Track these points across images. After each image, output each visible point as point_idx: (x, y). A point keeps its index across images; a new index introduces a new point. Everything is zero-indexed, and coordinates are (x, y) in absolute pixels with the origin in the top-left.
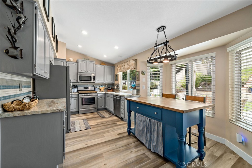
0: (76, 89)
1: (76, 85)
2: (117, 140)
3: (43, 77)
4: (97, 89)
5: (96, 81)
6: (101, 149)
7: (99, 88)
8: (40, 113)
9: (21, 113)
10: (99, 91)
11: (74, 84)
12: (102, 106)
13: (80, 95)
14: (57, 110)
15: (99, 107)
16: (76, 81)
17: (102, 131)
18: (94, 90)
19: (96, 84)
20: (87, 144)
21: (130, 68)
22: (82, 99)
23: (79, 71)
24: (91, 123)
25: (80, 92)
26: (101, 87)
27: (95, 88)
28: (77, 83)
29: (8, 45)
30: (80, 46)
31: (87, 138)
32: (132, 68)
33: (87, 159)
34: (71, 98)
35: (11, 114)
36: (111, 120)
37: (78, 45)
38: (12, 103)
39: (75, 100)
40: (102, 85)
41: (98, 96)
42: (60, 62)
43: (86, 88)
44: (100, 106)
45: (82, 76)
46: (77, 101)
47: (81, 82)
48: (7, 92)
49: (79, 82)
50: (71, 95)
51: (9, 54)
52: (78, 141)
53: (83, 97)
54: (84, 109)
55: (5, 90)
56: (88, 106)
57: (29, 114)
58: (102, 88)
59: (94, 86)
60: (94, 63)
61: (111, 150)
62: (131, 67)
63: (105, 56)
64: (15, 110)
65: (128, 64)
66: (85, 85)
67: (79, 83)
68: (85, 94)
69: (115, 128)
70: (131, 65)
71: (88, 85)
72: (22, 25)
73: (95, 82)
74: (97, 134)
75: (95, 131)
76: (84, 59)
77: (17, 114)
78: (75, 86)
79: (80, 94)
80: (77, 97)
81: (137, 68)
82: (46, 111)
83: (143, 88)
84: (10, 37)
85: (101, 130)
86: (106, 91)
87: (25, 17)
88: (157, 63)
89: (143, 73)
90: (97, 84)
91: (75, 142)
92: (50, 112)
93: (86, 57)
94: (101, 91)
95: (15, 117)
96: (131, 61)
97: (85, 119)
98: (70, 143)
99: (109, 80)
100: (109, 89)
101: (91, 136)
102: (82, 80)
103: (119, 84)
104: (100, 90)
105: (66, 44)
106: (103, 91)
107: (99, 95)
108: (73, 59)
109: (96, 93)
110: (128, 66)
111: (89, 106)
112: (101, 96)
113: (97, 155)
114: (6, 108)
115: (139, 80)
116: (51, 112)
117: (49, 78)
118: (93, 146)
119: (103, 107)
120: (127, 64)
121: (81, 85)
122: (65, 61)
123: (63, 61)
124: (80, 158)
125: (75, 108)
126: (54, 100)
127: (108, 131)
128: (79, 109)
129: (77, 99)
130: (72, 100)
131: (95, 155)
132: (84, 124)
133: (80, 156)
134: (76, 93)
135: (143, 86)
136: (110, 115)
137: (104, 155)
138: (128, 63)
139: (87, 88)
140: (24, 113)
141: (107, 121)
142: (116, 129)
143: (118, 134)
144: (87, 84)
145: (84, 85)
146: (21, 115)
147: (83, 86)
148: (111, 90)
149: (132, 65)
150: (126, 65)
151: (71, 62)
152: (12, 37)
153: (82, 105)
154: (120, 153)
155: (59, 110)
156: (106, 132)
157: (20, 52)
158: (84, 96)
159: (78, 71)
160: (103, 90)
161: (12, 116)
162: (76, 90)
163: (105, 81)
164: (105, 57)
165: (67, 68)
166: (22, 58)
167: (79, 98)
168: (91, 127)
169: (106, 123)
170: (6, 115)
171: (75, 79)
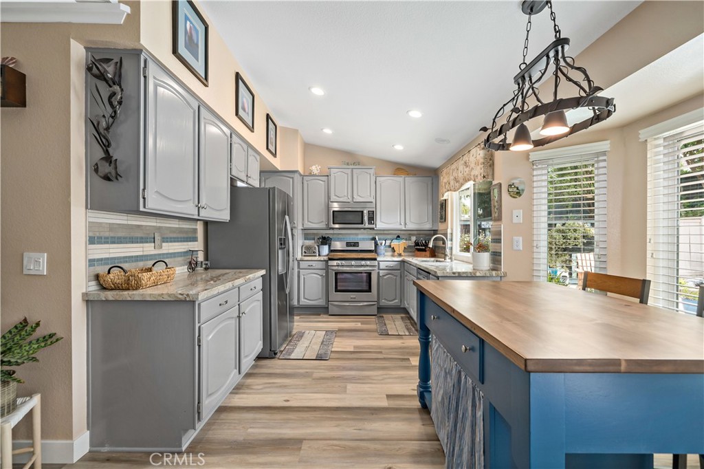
0: (328, 246)
1: (326, 236)
2: (373, 414)
4: (382, 249)
5: (380, 224)
6: (311, 427)
7: (390, 246)
9: (117, 295)
10: (390, 253)
11: (322, 232)
12: (394, 300)
13: (331, 263)
14: (180, 296)
15: (383, 302)
16: (325, 227)
17: (351, 375)
18: (375, 251)
19: (382, 232)
20: (288, 401)
21: (472, 177)
22: (336, 274)
23: (333, 198)
24: (341, 344)
25: (334, 255)
26: (395, 243)
27: (376, 245)
28: (329, 231)
30: (328, 131)
31: (302, 383)
32: (477, 176)
33: (260, 440)
36: (400, 348)
37: (322, 129)
38: (109, 272)
39: (318, 276)
40: (398, 237)
41: (381, 267)
42: (285, 178)
43: (351, 246)
44: (385, 299)
45: (339, 213)
46: (324, 279)
47: (338, 228)
48: (111, 251)
49: (331, 228)
52: (275, 385)
53: (338, 268)
54: (341, 304)
55: (108, 245)
57: (129, 299)
58: (399, 245)
59: (374, 239)
60: (372, 171)
61: (337, 437)
62: (472, 173)
63: (399, 147)
65: (466, 163)
66: (352, 236)
67: (333, 231)
69: (393, 373)
70: (472, 165)
71: (360, 237)
72: (118, 110)
73: (373, 226)
74: (333, 378)
75: (332, 369)
76: (348, 164)
77: (110, 295)
78: (323, 238)
79: (333, 259)
80: (324, 267)
81: (493, 174)
82: (159, 295)
83: (515, 248)
85: (351, 369)
86: (410, 254)
87: (122, 90)
88: (528, 143)
89: (515, 190)
90: (385, 232)
91: (269, 385)
93: (352, 160)
94: (396, 254)
95: (106, 301)
96: (473, 151)
97: (332, 332)
98: (258, 385)
99: (416, 220)
100: (419, 250)
101: (314, 379)
103: (449, 231)
104: (393, 250)
105: (298, 130)
106: (403, 254)
107: (383, 265)
108: (318, 168)
109: (375, 259)
110: (465, 169)
111: (356, 296)
112: (390, 269)
113: (290, 439)
114: (101, 283)
115: (499, 219)
116: (169, 299)
117: (228, 218)
118: (294, 411)
119: (396, 302)
120: (463, 162)
121: (340, 236)
122: (298, 175)
123: (291, 175)
124: (250, 430)
125: (321, 297)
127: (368, 377)
128: (328, 301)
129: (323, 272)
131: (286, 437)
132: (322, 343)
133: (252, 426)
134: (325, 259)
135: (515, 238)
136: (408, 329)
137: (305, 446)
138: (465, 158)
139: (354, 246)
140: (121, 295)
141: (386, 349)
142: (396, 378)
143: (389, 397)
144: (357, 234)
145: (347, 236)
146: (118, 298)
147: (344, 239)
148: (424, 253)
149: (477, 164)
150: (461, 168)
151: (315, 175)
152: (102, 136)
153: (337, 290)
154: (352, 457)
155: (185, 296)
156: (360, 379)
157: (113, 166)
158: (342, 266)
159: (329, 197)
160: (401, 252)
161: (104, 299)
162: (326, 250)
163: (405, 224)
164: (400, 150)
165: (271, 194)
166: (117, 178)
167: (329, 270)
168: (333, 355)
169: (381, 352)
171: (322, 222)
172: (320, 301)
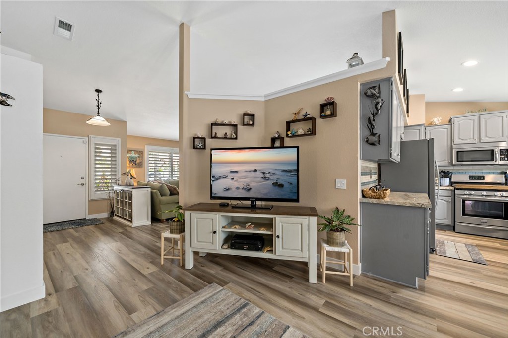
0: (449, 179)
1: (446, 171)
3: (394, 161)
8: (397, 204)
11: (443, 169)
13: (457, 192)
16: (447, 164)
20: (474, 283)
22: (464, 201)
23: (457, 141)
25: (457, 186)
27: (506, 179)
28: (452, 167)
29: (367, 133)
30: (458, 90)
34: (437, 196)
35: (370, 201)
37: (452, 89)
38: (369, 189)
39: (444, 202)
43: (475, 179)
45: (464, 152)
46: (450, 205)
47: (462, 165)
49: (455, 165)
50: (436, 191)
51: (369, 142)
53: (466, 196)
54: (470, 225)
56: (482, 220)
64: (372, 197)
67: (456, 167)
68: (473, 192)
71: (485, 171)
72: (379, 110)
73: (507, 162)
76: (472, 112)
77: (374, 201)
78: (444, 173)
79: (458, 189)
80: (450, 195)
82: (403, 203)
84: (369, 126)
87: (382, 100)
92: (408, 205)
93: (476, 108)
95: (372, 203)
97: (473, 246)
101: (484, 275)
102: (464, 160)
105: (424, 95)
108: (439, 119)
111: (486, 221)
114: (365, 194)
116: (410, 205)
117: (399, 161)
118: (489, 292)
121: (462, 171)
122: (422, 127)
123: (418, 128)
125: (446, 219)
126: (408, 193)
128: (455, 222)
129: (450, 199)
130: (439, 200)
132: (469, 252)
134: (448, 188)
139: (479, 179)
140: (381, 201)
144: (481, 170)
145: (470, 171)
146: (378, 202)
147: (466, 173)
151: (436, 125)
152: (371, 125)
153: (464, 214)
155: (421, 205)
157: (377, 138)
158: (471, 195)
159: (452, 141)
162: (447, 181)
165: (430, 143)
166: (379, 144)
167: (456, 198)
170: (365, 200)
171: (445, 160)
172: (446, 220)
